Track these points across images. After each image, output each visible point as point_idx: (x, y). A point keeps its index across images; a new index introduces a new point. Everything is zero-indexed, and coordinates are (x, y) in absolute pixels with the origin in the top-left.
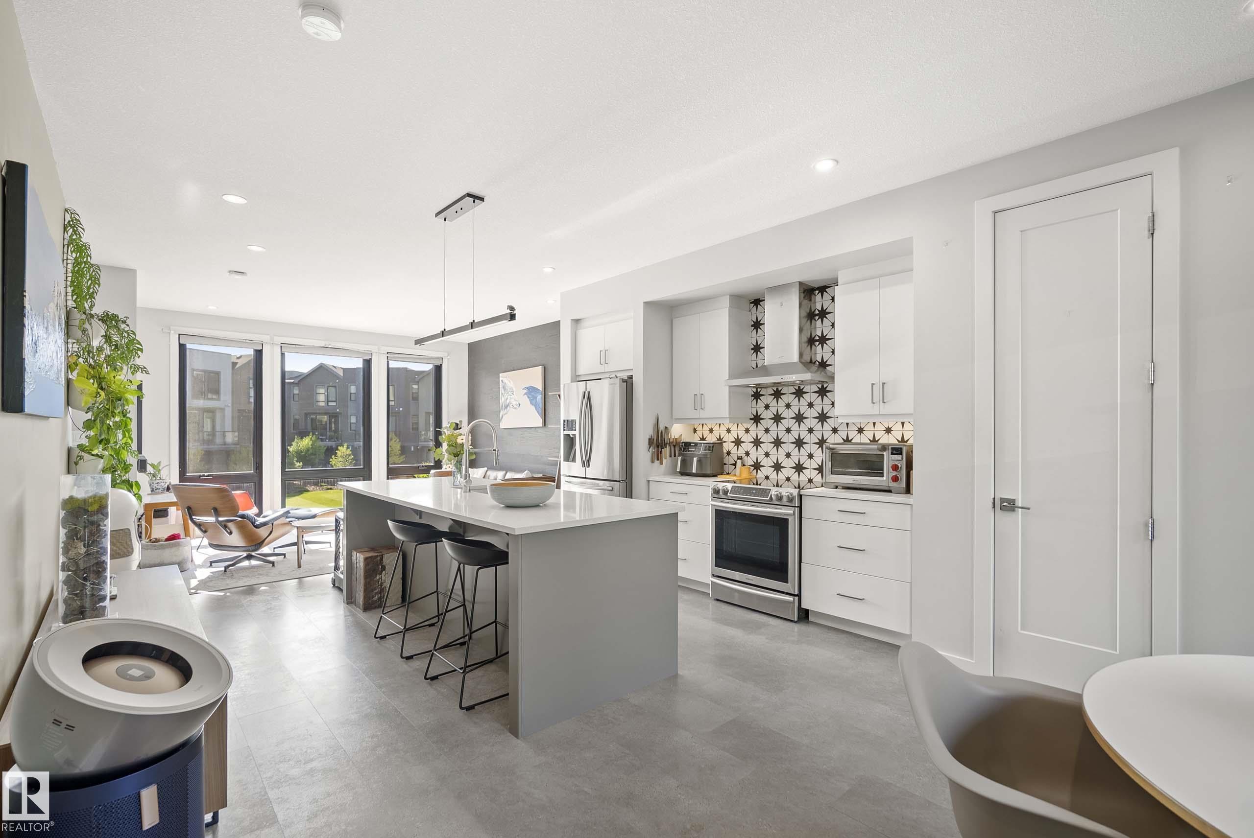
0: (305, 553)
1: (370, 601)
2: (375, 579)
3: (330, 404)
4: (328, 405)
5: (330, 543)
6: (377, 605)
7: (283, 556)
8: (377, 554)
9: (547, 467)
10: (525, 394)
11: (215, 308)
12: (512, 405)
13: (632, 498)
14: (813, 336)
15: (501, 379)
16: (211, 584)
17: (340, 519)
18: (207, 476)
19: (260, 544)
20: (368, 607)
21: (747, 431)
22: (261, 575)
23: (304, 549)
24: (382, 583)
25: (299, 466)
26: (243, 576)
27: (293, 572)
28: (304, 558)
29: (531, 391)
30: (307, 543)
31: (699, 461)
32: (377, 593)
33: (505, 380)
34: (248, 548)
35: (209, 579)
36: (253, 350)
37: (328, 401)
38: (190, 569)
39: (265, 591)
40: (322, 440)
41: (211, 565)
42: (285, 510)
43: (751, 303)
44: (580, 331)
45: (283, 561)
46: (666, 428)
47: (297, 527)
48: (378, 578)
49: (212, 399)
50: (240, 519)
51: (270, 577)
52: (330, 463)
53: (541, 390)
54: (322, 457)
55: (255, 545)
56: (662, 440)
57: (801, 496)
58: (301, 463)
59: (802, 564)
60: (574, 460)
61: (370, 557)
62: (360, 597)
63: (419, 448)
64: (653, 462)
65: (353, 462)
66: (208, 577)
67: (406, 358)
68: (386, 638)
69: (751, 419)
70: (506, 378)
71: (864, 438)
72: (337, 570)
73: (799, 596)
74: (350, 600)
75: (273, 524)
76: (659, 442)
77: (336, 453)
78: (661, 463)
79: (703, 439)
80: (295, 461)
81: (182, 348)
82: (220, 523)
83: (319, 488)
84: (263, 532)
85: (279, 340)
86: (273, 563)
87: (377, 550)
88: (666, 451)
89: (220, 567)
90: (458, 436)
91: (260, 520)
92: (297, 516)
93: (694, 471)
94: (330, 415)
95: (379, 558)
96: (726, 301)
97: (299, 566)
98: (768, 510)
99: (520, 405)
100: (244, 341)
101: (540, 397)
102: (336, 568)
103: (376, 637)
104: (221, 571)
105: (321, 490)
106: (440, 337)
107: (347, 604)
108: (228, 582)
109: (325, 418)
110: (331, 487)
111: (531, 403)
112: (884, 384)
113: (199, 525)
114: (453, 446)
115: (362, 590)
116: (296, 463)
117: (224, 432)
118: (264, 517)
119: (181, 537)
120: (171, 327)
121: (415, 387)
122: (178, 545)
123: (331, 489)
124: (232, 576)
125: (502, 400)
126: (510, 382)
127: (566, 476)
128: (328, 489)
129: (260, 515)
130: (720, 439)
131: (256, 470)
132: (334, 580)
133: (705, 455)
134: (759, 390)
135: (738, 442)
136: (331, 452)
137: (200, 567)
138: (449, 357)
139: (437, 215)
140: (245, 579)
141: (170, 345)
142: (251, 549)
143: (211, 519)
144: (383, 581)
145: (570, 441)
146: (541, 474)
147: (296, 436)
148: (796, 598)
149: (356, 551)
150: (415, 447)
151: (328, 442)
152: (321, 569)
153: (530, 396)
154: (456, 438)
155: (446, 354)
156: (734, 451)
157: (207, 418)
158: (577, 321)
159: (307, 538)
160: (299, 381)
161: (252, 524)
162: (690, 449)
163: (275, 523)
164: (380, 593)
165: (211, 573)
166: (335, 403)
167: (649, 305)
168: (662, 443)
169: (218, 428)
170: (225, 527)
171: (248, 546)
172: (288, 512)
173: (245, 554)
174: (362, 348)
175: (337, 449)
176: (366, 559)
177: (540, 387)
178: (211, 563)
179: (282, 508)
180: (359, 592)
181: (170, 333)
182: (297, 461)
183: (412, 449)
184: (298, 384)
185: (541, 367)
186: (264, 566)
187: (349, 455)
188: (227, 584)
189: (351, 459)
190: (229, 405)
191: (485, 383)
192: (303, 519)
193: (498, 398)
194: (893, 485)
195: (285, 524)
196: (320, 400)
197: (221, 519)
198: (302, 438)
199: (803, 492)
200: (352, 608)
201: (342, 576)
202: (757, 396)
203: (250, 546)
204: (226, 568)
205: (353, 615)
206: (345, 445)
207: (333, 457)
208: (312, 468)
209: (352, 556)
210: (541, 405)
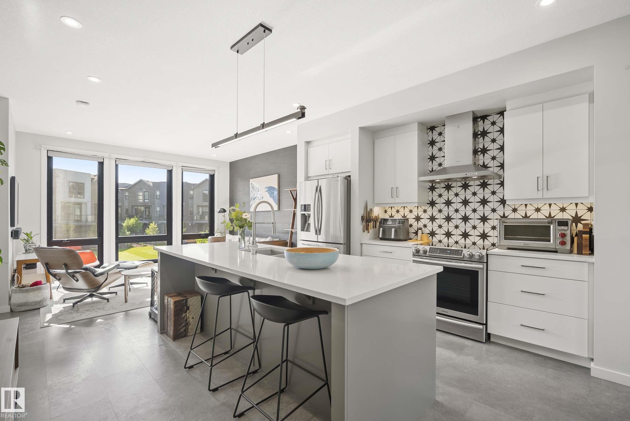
0: (130, 291)
1: (178, 333)
2: (182, 316)
3: (145, 201)
4: (144, 202)
5: (147, 283)
6: (183, 335)
7: (115, 294)
8: (182, 298)
9: (280, 234)
10: (266, 191)
11: (71, 133)
12: (258, 198)
13: (350, 255)
14: (476, 149)
15: (250, 182)
16: (61, 318)
17: (155, 271)
18: (66, 241)
19: (99, 287)
20: (177, 337)
21: (425, 211)
22: (99, 309)
23: (130, 289)
24: (186, 321)
25: (128, 234)
26: (86, 311)
27: (122, 307)
28: (130, 294)
29: (270, 189)
30: (132, 284)
31: (396, 231)
32: (183, 326)
33: (253, 183)
34: (90, 290)
35: (61, 313)
36: (97, 162)
37: (144, 200)
38: (49, 305)
39: (100, 323)
40: (141, 220)
41: (64, 302)
42: (117, 263)
43: (428, 129)
44: (311, 148)
45: (115, 297)
46: (371, 209)
47: (125, 275)
48: (184, 315)
49: (80, 198)
50: (84, 271)
51: (105, 311)
52: (146, 232)
53: (277, 188)
54: (141, 228)
55: (95, 288)
56: (369, 217)
57: (487, 255)
58: (130, 232)
59: (488, 302)
60: (308, 230)
61: (178, 301)
62: (171, 330)
63: (193, 224)
64: (364, 231)
65: (158, 232)
66: (61, 312)
67: (193, 169)
68: (193, 367)
69: (428, 204)
70: (254, 182)
71: (518, 215)
72: (153, 306)
73: (486, 324)
74: (163, 331)
75: (108, 274)
76: (367, 219)
77: (149, 227)
78: (369, 232)
79: (391, 216)
80: (126, 231)
81: (50, 159)
82: (69, 274)
83: (140, 246)
84: (101, 279)
85: (115, 156)
86: (108, 300)
87: (183, 295)
88: (371, 224)
89: (70, 304)
90: (243, 214)
91: (99, 270)
92: (124, 267)
93: (393, 237)
94: (146, 206)
95: (184, 301)
96: (416, 126)
97: (126, 301)
98: (463, 264)
99: (263, 197)
100: (92, 156)
101: (276, 193)
102: (152, 304)
103: (185, 368)
104: (70, 306)
105: (140, 247)
106: (234, 139)
107: (161, 334)
108: (74, 315)
109: (143, 209)
110: (146, 245)
111: (271, 196)
112: (547, 177)
113: (55, 276)
114: (239, 220)
115: (172, 325)
116: (126, 232)
117: (87, 215)
118: (104, 268)
119: (43, 283)
120: (42, 146)
121: (191, 192)
122: (40, 289)
123: (146, 246)
124: (78, 311)
125: (252, 195)
126: (257, 184)
127: (302, 240)
128: (144, 246)
129: (100, 267)
130: (404, 216)
131: (99, 237)
132: (151, 313)
133: (399, 227)
134: (434, 185)
135: (418, 219)
136: (146, 226)
137: (57, 303)
138: (218, 170)
139: (232, 47)
140: (87, 313)
141: (41, 157)
142: (92, 291)
143: (63, 271)
144: (187, 318)
145: (305, 219)
146: (278, 238)
147: (127, 218)
148: (485, 326)
149: (167, 296)
150: (192, 224)
151: (144, 221)
152: (141, 303)
153: (270, 192)
154: (241, 215)
155: (217, 168)
156: (415, 224)
157: (77, 208)
158: (308, 143)
159: (131, 281)
160: (129, 188)
161: (93, 274)
162: (387, 223)
163: (109, 273)
164: (185, 326)
165: (63, 308)
166: (148, 200)
167: (362, 129)
168: (369, 219)
169: (83, 213)
170: (73, 277)
171: (91, 289)
172: (119, 265)
173: (88, 294)
174: (167, 163)
175: (149, 225)
176: (175, 303)
177: (276, 187)
178: (64, 300)
179: (116, 261)
180: (170, 326)
181: (41, 149)
182: (127, 231)
183: (190, 225)
184: (127, 190)
185: (277, 174)
186: (102, 302)
187: (156, 228)
188: (73, 318)
189: (157, 230)
190: (90, 201)
191: (240, 185)
192: (129, 269)
193: (249, 194)
194: (559, 247)
195: (116, 273)
196: (140, 199)
197: (69, 271)
198: (130, 219)
199: (489, 252)
200: (164, 337)
201: (156, 312)
202: (432, 189)
203: (92, 289)
204: (74, 304)
205: (165, 344)
206: (154, 223)
207: (147, 229)
208: (135, 235)
209: (164, 299)
210: (277, 197)
